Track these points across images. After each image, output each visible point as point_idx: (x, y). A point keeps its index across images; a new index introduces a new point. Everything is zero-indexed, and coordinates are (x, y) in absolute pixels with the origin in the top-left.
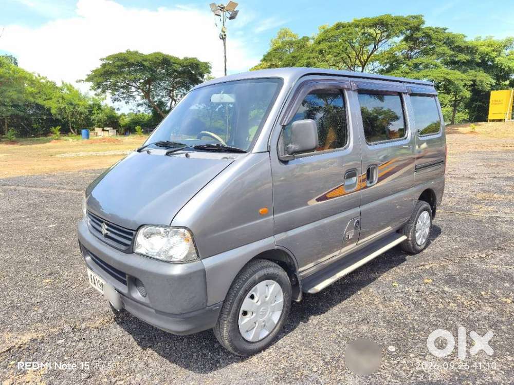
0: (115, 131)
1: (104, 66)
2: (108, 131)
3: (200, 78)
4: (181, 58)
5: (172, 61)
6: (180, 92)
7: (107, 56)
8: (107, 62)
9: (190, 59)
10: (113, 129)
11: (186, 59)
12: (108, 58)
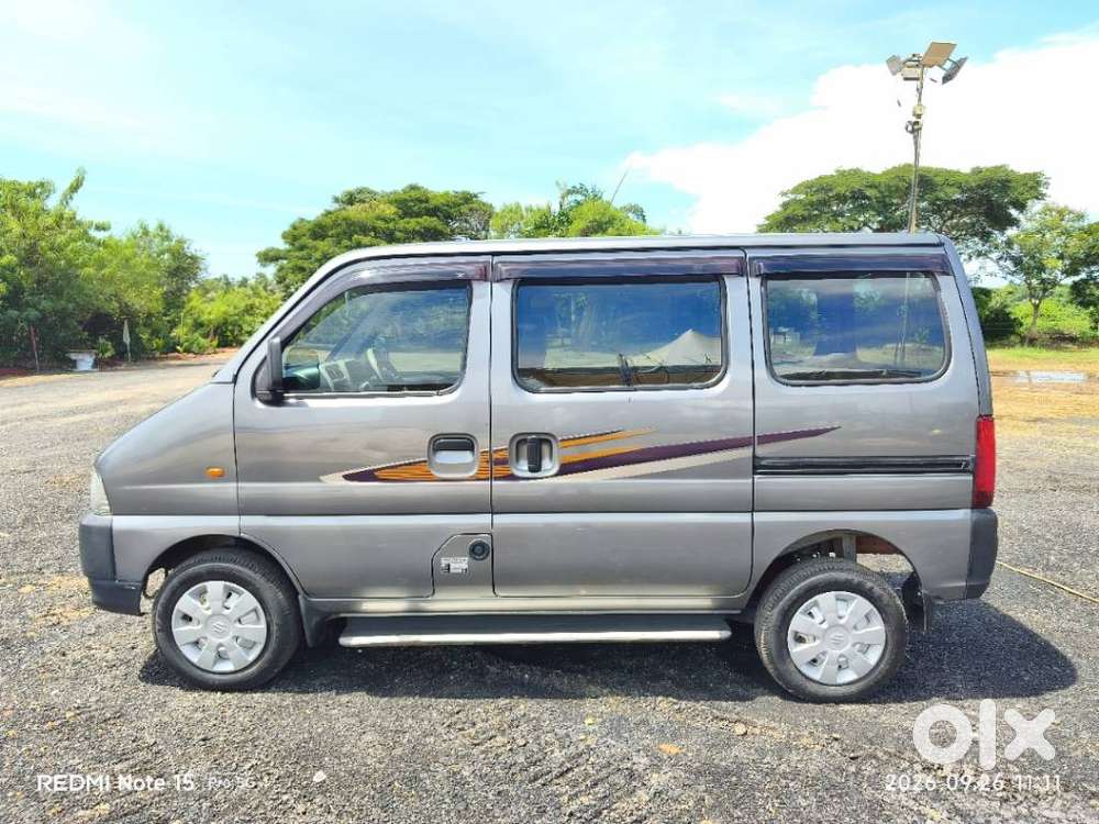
0: (798, 334)
1: (785, 206)
2: (784, 334)
3: (1014, 212)
4: (966, 169)
5: (939, 180)
6: (967, 247)
7: (796, 184)
8: (793, 196)
9: (988, 170)
10: (796, 331)
11: (977, 171)
12: (796, 190)
